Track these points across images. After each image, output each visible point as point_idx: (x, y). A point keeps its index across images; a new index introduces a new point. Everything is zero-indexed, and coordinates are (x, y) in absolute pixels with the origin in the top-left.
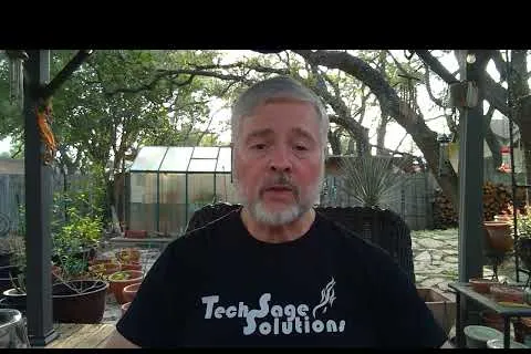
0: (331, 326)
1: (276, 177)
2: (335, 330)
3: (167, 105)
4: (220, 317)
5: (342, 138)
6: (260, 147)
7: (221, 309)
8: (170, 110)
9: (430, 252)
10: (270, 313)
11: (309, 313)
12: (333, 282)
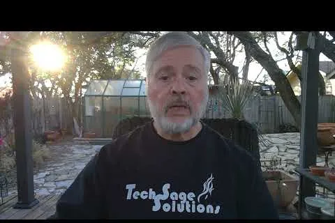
0: (210, 208)
1: (176, 98)
2: (212, 212)
3: (108, 53)
4: (136, 198)
5: (220, 74)
6: (165, 78)
7: (137, 193)
8: (110, 56)
9: (278, 147)
10: (169, 197)
11: (195, 199)
12: (211, 178)
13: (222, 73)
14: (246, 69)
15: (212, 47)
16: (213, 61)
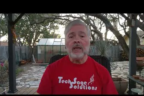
9: (120, 67)
13: (96, 36)
14: (106, 34)
15: (91, 25)
16: (92, 31)
